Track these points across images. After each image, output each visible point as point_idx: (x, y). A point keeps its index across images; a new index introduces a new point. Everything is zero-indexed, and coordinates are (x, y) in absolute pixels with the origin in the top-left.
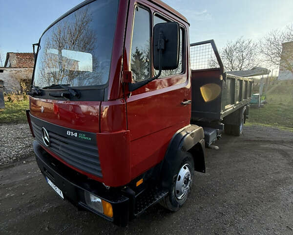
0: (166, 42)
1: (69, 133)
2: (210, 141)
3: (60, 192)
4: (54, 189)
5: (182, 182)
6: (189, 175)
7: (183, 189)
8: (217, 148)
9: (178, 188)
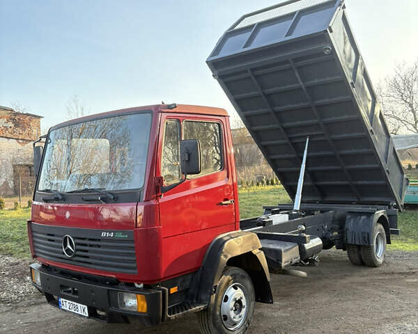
0: (189, 155)
1: (104, 234)
2: (283, 260)
3: (82, 310)
4: (73, 311)
5: (231, 303)
6: (241, 298)
7: (232, 314)
8: (303, 274)
9: (224, 312)
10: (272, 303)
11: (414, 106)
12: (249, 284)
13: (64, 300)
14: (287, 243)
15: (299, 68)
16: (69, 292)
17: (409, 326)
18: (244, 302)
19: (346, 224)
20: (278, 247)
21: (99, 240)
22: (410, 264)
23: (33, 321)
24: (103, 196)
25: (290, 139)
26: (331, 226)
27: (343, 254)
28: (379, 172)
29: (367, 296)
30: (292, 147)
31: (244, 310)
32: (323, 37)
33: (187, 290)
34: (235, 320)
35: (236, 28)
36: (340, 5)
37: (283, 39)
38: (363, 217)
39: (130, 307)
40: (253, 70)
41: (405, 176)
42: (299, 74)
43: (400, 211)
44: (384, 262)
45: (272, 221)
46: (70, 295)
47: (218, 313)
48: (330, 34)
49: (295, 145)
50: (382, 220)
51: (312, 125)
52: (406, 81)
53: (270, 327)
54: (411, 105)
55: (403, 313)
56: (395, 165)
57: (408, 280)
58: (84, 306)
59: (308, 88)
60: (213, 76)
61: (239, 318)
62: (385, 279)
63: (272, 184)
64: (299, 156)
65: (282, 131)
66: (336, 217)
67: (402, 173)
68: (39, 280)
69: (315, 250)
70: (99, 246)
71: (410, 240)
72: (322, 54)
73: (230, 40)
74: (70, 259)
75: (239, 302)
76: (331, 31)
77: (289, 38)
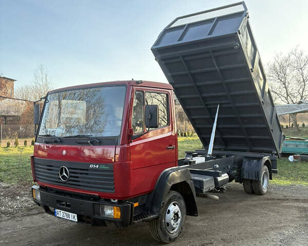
0: (151, 115)
1: (91, 166)
2: (205, 188)
3: (73, 217)
4: (66, 218)
5: (171, 215)
6: (178, 212)
7: (172, 222)
8: (217, 197)
9: (167, 221)
10: (197, 216)
11: (287, 84)
12: (182, 202)
13: (59, 210)
14: (207, 176)
15: (216, 57)
16: (64, 205)
17: (286, 232)
18: (180, 214)
19: (243, 166)
20: (201, 179)
21: (87, 170)
22: (285, 193)
23: (29, 226)
24: (92, 140)
25: (207, 105)
26: (232, 167)
27: (240, 186)
28: (266, 131)
29: (258, 214)
30: (207, 111)
31: (179, 220)
32: (234, 37)
33: (144, 205)
34: (174, 226)
35: (171, 26)
36: (246, 16)
37: (205, 36)
38: (255, 161)
39: (108, 215)
40: (183, 57)
41: (283, 134)
42: (216, 61)
43: (279, 157)
44: (267, 192)
45: (195, 161)
46: (64, 207)
47: (163, 221)
48: (239, 35)
49: (209, 110)
50: (267, 163)
51: (222, 96)
52: (282, 67)
53: (195, 232)
54: (284, 84)
55: (282, 225)
56: (277, 126)
57: (284, 204)
58: (74, 215)
59: (222, 71)
60: (156, 59)
61: (176, 225)
62: (268, 203)
63: (185, 136)
64: (212, 118)
65: (201, 100)
66: (236, 161)
67: (281, 131)
68: (39, 196)
69: (224, 182)
70: (87, 174)
71: (283, 178)
72: (232, 48)
73: (168, 34)
74: (65, 183)
75: (176, 214)
76: (240, 34)
77: (210, 36)
